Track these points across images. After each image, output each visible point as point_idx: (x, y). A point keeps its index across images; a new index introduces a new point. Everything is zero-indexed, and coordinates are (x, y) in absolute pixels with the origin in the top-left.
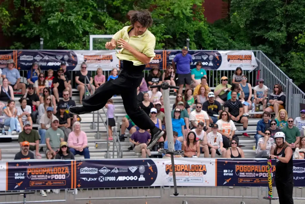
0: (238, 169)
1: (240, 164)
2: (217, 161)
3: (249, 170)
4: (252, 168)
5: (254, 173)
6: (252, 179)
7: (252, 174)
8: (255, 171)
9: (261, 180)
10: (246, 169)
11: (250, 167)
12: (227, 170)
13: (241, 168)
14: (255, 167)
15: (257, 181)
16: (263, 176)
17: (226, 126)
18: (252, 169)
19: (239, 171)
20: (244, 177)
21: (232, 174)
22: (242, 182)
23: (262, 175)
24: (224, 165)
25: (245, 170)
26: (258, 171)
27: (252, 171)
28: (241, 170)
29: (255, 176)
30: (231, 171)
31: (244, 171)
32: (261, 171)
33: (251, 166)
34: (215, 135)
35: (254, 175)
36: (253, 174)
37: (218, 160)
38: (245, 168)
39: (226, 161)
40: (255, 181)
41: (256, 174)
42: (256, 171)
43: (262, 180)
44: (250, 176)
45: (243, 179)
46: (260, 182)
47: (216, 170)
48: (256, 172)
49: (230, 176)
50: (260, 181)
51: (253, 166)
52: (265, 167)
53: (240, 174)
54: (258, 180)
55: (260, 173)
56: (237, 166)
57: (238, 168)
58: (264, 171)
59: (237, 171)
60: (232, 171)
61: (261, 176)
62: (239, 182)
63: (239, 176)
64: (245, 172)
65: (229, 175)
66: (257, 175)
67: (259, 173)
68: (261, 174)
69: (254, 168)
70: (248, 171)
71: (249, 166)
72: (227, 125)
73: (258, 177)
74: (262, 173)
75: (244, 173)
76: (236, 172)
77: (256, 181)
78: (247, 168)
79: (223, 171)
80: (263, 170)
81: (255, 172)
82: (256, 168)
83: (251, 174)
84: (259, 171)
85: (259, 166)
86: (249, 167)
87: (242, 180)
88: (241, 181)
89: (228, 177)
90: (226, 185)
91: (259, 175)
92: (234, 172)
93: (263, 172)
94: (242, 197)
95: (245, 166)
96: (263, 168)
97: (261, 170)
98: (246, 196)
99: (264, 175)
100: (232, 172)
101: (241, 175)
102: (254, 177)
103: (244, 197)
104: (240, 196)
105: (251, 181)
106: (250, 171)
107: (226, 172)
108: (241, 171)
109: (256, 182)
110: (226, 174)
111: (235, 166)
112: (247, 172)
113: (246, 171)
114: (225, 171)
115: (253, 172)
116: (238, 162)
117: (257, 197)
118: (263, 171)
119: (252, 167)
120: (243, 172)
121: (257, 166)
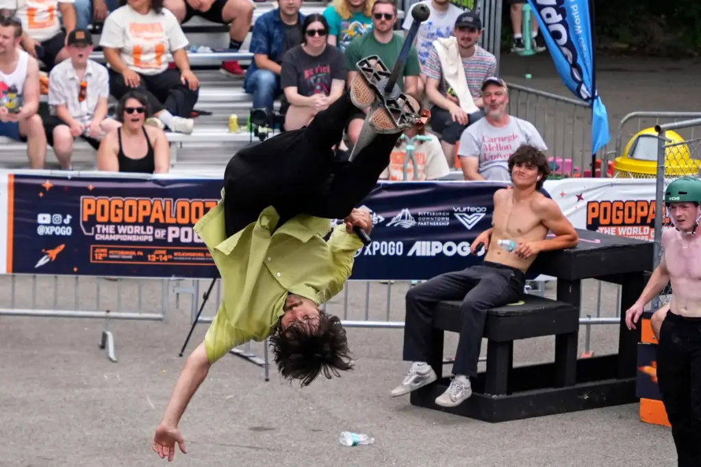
0: (92, 212)
1: (97, 192)
2: (13, 180)
3: (130, 215)
4: (141, 208)
5: (148, 228)
6: (140, 250)
7: (143, 232)
8: (152, 220)
9: (176, 254)
10: (119, 212)
11: (134, 204)
12: (52, 215)
13: (103, 207)
14: (152, 206)
15: (159, 256)
16: (183, 240)
17: (148, 34)
18: (142, 214)
19: (92, 221)
20: (112, 242)
21: (67, 231)
22: (105, 259)
23: (176, 235)
24: (41, 195)
25: (116, 215)
26: (165, 220)
27: (141, 220)
28: (103, 214)
29: (151, 239)
30: (64, 217)
31: (114, 219)
32: (173, 221)
33: (138, 202)
34: (81, 72)
35: (147, 235)
36: (145, 230)
37: (16, 176)
38: (117, 207)
39: (48, 184)
40: (152, 258)
41: (157, 231)
42: (157, 220)
43: (179, 254)
44: (135, 238)
45: (109, 249)
46: (169, 260)
47: (9, 213)
48: (157, 225)
49: (62, 239)
50: (170, 257)
51: (145, 201)
52: (190, 204)
53: (96, 229)
54: (164, 252)
55: (171, 229)
56: (86, 201)
57: (89, 207)
58: (186, 221)
59: (86, 219)
60: (69, 217)
61: (174, 239)
62: (94, 259)
63: (94, 237)
64: (116, 224)
65: (57, 233)
66: (160, 234)
67: (165, 226)
68: (174, 232)
69: (148, 208)
70: (128, 219)
71: (131, 201)
72: (152, 27)
73: (162, 242)
74: (176, 229)
75: (112, 228)
76: (84, 223)
77: (154, 256)
78: (123, 208)
79: (36, 218)
80: (183, 216)
81: (150, 224)
82: (154, 209)
83: (138, 229)
84: (169, 220)
85: (168, 203)
86: (131, 207)
87: (105, 250)
88: (100, 254)
89: (53, 240)
90: (45, 269)
91: (166, 236)
92: (74, 224)
93: (180, 226)
94: (103, 314)
95: (117, 201)
96: (183, 209)
97: (176, 217)
98: (118, 311)
99: (186, 236)
100: (67, 221)
101: (101, 233)
102: (147, 243)
103: (112, 314)
104: (98, 309)
105: (136, 258)
106: (133, 219)
107: (48, 221)
108: (99, 219)
109: (158, 261)
110: (47, 228)
111: (79, 202)
112: (124, 223)
113: (119, 220)
114: (44, 218)
115: (146, 222)
116: (91, 186)
117: (159, 316)
118: (181, 221)
119: (142, 204)
120: (109, 223)
121: (160, 203)
